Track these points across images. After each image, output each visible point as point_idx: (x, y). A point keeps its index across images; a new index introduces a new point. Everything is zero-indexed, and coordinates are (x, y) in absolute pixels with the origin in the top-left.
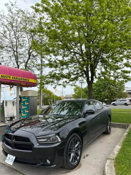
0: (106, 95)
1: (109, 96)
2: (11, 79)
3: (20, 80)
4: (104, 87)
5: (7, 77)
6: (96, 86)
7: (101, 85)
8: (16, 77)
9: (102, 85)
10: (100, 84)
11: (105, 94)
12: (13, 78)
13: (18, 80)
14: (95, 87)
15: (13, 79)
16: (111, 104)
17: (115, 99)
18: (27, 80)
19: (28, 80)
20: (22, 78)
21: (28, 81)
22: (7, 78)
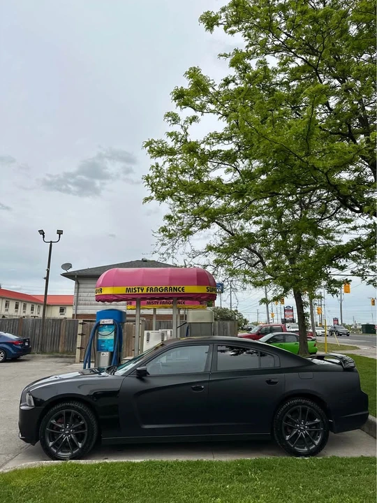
2: (145, 291)
3: (164, 292)
5: (137, 289)
8: (154, 287)
12: (147, 290)
13: (159, 292)
15: (149, 292)
18: (180, 289)
19: (182, 289)
20: (168, 287)
21: (182, 292)
22: (137, 292)
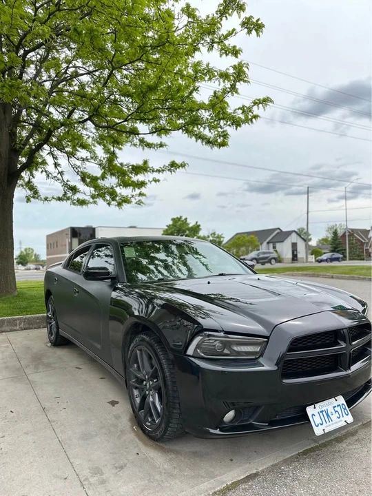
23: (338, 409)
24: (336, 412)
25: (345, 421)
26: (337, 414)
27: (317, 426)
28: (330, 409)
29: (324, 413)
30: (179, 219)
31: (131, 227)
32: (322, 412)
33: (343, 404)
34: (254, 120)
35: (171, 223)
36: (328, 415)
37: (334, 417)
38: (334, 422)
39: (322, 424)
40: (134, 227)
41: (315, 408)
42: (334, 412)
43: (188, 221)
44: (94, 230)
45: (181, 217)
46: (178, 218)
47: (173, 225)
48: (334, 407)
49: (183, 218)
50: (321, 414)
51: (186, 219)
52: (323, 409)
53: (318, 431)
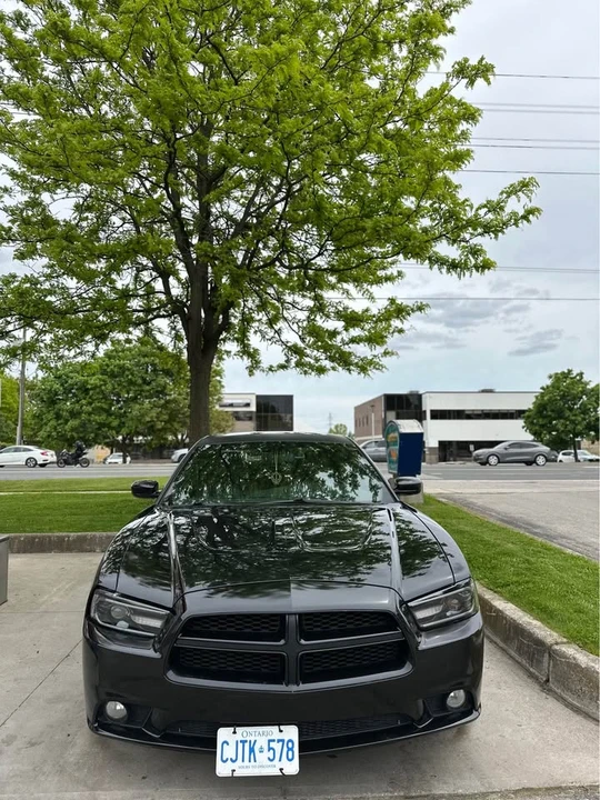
0: (148, 419)
1: (160, 425)
4: (140, 381)
6: (104, 372)
7: (127, 373)
9: (133, 375)
10: (122, 368)
11: (143, 416)
14: (100, 380)
16: (173, 457)
17: (180, 437)
23: (277, 746)
24: (270, 749)
25: (281, 770)
26: (271, 754)
27: (224, 762)
28: (262, 742)
29: (247, 745)
30: (566, 375)
31: (483, 391)
32: (243, 742)
33: (290, 741)
34: (531, 217)
35: (549, 382)
36: (252, 750)
37: (262, 758)
38: (257, 764)
39: (233, 761)
40: (491, 391)
41: (235, 732)
42: (266, 748)
43: (585, 379)
44: (419, 397)
45: (570, 371)
46: (563, 373)
47: (553, 386)
48: (270, 741)
49: (575, 373)
50: (240, 745)
51: (581, 374)
52: (248, 739)
53: (223, 770)
